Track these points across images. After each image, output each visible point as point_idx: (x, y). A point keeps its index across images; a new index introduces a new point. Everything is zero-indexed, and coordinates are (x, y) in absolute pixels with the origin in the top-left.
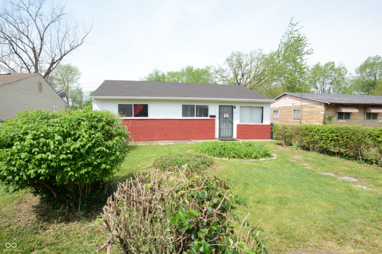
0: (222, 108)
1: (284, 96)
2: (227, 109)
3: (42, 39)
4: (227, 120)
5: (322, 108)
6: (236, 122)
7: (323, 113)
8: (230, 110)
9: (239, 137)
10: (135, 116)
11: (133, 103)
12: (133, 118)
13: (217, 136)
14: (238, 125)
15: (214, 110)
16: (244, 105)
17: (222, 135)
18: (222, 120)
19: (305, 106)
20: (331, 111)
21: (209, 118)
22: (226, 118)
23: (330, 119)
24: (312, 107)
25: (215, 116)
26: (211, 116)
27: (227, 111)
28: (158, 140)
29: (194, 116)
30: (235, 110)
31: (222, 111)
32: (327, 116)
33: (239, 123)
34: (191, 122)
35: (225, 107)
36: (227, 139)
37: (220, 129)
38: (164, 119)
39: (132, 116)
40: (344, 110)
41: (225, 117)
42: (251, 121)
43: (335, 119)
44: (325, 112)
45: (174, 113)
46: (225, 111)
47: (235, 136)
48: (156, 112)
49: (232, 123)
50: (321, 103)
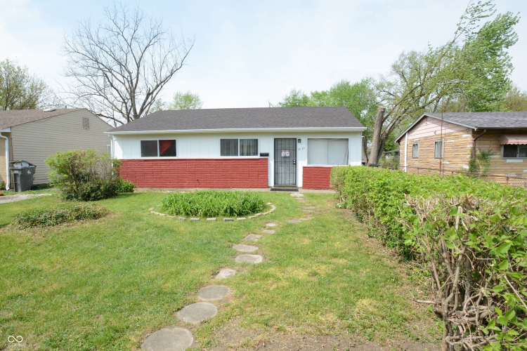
0: (279, 142)
2: (286, 144)
3: (138, 67)
4: (288, 160)
5: (468, 137)
6: (302, 163)
7: (470, 146)
8: (291, 146)
9: (305, 186)
10: (161, 156)
11: (158, 139)
12: (159, 158)
13: (272, 183)
14: (304, 168)
15: (266, 146)
16: (313, 138)
17: (280, 183)
18: (279, 160)
19: (449, 135)
20: (489, 142)
21: (258, 157)
22: (285, 157)
23: (484, 156)
24: (456, 137)
25: (267, 155)
26: (261, 155)
27: (287, 146)
28: (189, 187)
29: (237, 155)
30: (299, 146)
31: (279, 147)
33: (306, 165)
34: (232, 162)
35: (283, 142)
36: (282, 188)
37: (276, 173)
38: (196, 160)
39: (157, 156)
40: (512, 141)
41: (283, 155)
42: (328, 161)
43: (497, 157)
44: (474, 144)
45: (210, 150)
46: (283, 146)
48: (186, 150)
49: (296, 164)
50: (467, 130)
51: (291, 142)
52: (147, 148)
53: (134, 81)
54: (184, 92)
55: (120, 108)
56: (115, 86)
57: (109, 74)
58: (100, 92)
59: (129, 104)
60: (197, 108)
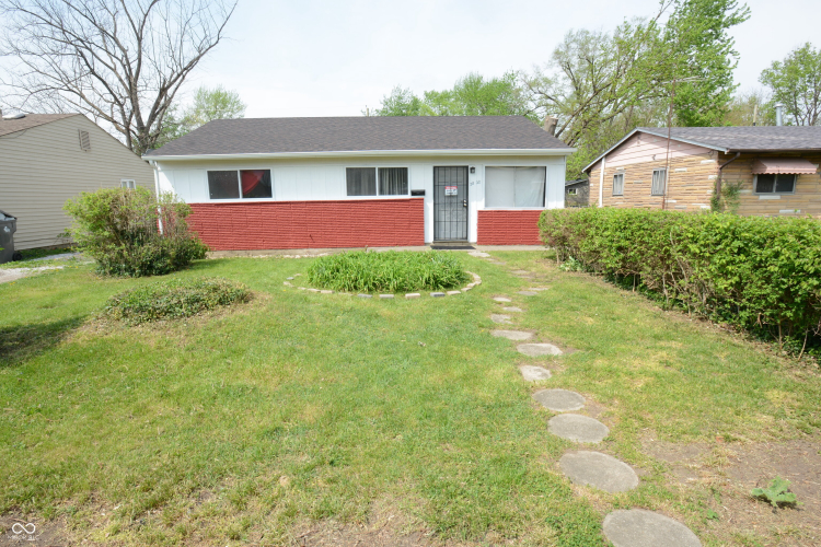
0: (442, 172)
1: (636, 138)
2: (453, 175)
3: (139, 40)
4: (454, 200)
5: (713, 164)
6: (477, 205)
7: (713, 176)
8: (460, 178)
9: (482, 240)
10: (245, 197)
11: (238, 168)
12: (242, 200)
13: (429, 237)
14: (480, 212)
15: (420, 179)
16: (493, 165)
17: (442, 237)
18: (442, 200)
19: (679, 160)
21: (409, 196)
22: (451, 196)
23: (732, 192)
24: (691, 163)
25: (423, 193)
26: (414, 193)
27: (454, 179)
28: (297, 248)
29: (375, 194)
30: (472, 178)
31: (442, 179)
32: (724, 186)
33: (482, 208)
34: (367, 206)
35: (448, 172)
36: (446, 245)
37: (436, 222)
38: (307, 202)
39: (238, 197)
41: (447, 192)
42: (515, 201)
43: (749, 191)
44: (720, 174)
45: (329, 187)
46: (448, 179)
47: (473, 237)
48: (289, 187)
49: (467, 207)
51: (461, 172)
52: (220, 183)
53: (134, 66)
54: (211, 88)
55: (109, 114)
56: (100, 74)
57: (86, 52)
58: (69, 84)
59: (128, 105)
60: (236, 116)
